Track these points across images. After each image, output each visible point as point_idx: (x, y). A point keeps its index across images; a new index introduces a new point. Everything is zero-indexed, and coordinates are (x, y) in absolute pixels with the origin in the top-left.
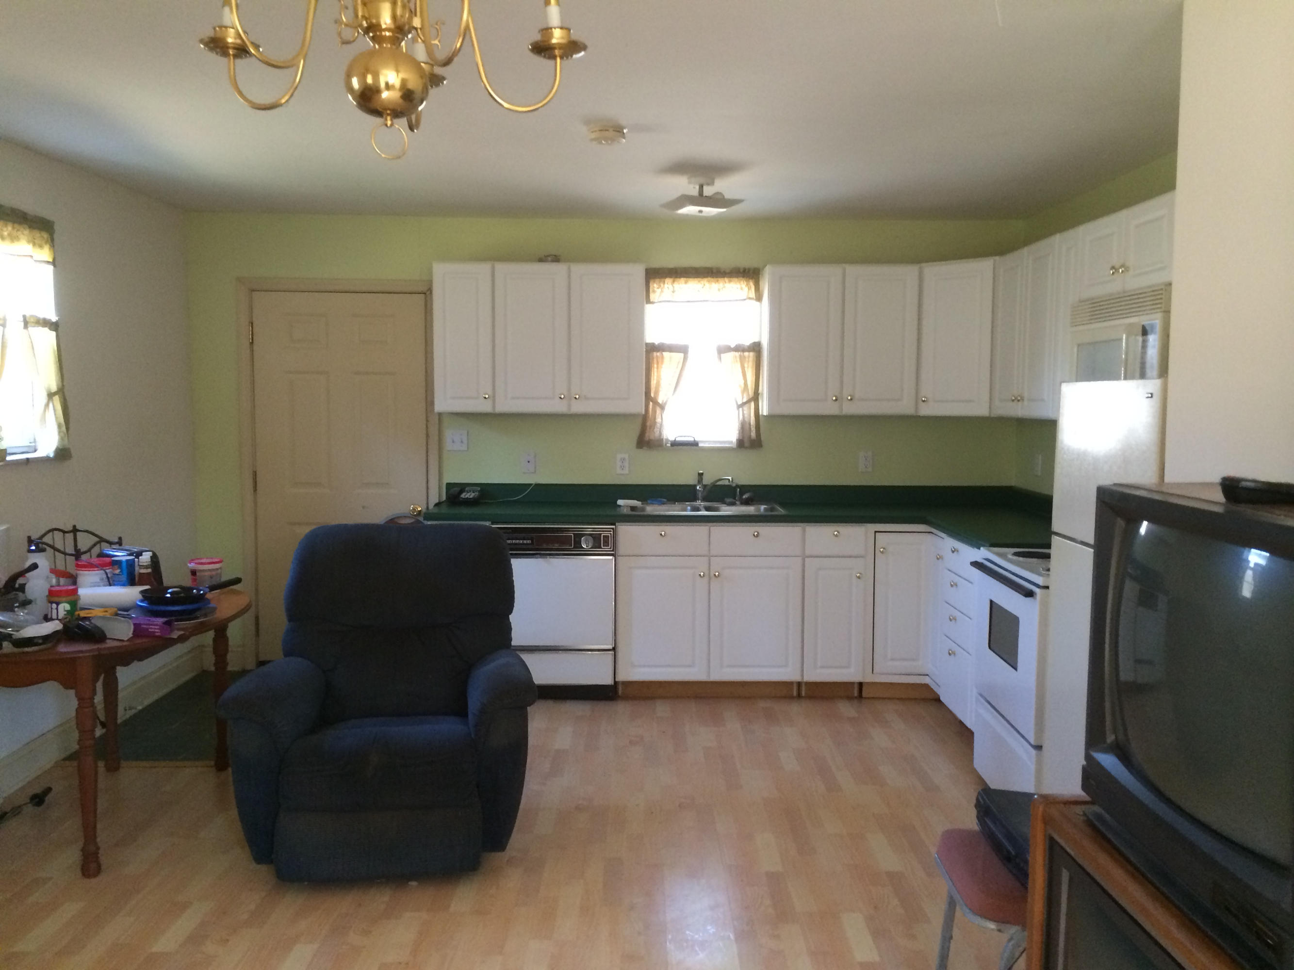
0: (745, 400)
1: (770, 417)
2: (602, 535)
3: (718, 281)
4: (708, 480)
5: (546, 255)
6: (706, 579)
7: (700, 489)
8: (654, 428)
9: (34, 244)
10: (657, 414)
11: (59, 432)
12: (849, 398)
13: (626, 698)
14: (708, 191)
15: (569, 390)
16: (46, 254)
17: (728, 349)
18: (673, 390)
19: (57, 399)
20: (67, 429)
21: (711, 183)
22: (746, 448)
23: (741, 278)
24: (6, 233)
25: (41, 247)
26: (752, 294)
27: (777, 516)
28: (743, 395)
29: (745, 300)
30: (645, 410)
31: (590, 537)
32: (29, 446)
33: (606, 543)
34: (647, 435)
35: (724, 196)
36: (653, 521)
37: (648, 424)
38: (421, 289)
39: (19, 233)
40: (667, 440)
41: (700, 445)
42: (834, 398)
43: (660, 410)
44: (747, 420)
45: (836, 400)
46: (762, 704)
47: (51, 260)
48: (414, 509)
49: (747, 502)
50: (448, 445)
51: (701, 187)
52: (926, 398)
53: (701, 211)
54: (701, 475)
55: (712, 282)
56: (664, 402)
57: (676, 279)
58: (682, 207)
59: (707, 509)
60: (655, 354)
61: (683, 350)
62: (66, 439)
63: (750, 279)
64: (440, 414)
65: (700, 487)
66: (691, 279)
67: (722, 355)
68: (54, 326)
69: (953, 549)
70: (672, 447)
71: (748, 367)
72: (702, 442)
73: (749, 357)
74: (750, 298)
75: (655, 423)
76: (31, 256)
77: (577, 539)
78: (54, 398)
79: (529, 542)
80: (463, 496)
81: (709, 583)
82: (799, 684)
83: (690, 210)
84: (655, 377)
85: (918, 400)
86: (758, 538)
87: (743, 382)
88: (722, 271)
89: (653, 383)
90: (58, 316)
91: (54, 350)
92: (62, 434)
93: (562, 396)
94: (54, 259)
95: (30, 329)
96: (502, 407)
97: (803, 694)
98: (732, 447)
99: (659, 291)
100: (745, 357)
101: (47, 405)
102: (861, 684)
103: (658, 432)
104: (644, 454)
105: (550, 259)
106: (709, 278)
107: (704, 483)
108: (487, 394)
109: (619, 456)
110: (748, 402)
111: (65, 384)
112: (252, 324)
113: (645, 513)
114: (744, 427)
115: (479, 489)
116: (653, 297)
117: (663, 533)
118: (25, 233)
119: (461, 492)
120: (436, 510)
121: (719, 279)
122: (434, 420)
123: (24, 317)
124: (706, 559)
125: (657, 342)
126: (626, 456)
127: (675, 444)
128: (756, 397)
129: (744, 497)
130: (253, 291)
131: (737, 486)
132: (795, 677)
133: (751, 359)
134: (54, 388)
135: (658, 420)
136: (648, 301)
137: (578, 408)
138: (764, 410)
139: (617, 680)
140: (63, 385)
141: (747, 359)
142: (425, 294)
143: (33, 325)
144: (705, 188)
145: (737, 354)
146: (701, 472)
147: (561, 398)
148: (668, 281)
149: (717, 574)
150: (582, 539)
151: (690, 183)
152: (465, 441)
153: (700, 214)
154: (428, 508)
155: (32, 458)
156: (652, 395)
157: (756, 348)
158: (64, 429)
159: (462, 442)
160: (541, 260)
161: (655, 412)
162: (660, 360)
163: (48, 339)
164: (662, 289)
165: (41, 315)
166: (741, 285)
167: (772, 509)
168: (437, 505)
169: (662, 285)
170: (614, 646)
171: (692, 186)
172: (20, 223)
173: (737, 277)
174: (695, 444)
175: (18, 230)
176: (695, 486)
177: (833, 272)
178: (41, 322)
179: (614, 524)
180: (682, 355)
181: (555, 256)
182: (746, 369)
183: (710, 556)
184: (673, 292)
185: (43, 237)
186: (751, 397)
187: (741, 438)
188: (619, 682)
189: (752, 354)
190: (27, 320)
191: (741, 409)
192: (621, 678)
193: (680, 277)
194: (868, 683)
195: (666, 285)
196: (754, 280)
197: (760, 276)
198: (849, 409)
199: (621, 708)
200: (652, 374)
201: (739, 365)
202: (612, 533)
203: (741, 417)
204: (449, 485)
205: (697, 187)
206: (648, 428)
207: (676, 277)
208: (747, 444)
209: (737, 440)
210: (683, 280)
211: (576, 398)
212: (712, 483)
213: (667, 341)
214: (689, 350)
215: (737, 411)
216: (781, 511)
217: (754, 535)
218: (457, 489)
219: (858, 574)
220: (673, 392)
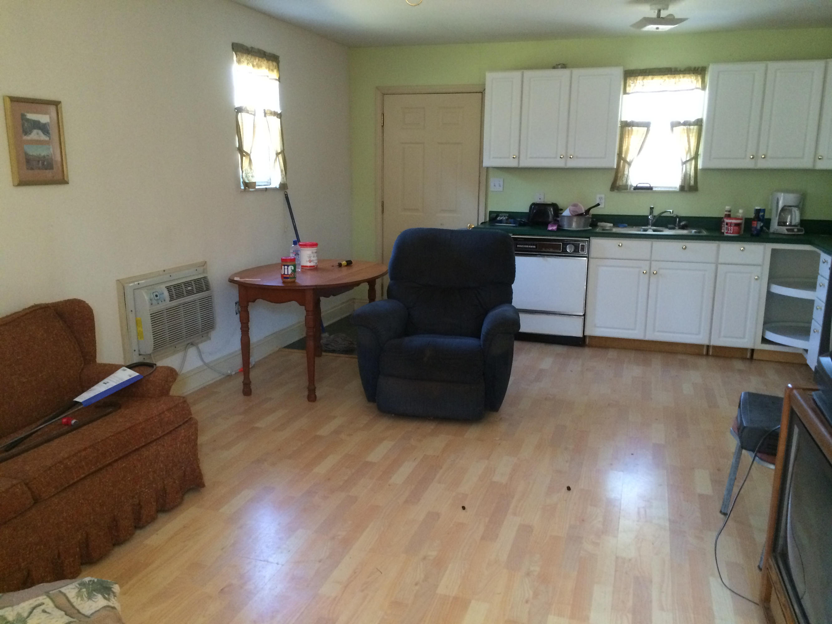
0: (688, 159)
1: (704, 170)
2: (580, 244)
3: (675, 77)
4: (656, 213)
5: (557, 64)
6: (647, 276)
7: (651, 218)
8: (623, 178)
9: (269, 69)
10: (626, 168)
11: (282, 174)
12: (763, 156)
13: (590, 346)
14: (664, 14)
15: (567, 152)
16: (275, 75)
17: (679, 124)
18: (638, 151)
19: (280, 156)
20: (286, 173)
21: (666, 8)
22: (686, 191)
23: (692, 74)
24: (255, 63)
25: (272, 70)
26: (699, 85)
27: (702, 236)
28: (687, 155)
29: (693, 89)
30: (617, 164)
31: (573, 245)
32: (267, 182)
33: (583, 249)
34: (618, 182)
35: (674, 17)
36: (616, 237)
37: (619, 175)
38: (478, 90)
39: (262, 63)
40: (631, 186)
41: (654, 189)
42: (751, 157)
43: (628, 165)
44: (688, 173)
45: (753, 158)
46: (680, 357)
47: (278, 78)
48: (470, 226)
49: (683, 228)
50: (492, 188)
51: (659, 11)
52: (822, 156)
53: (657, 28)
54: (652, 209)
55: (671, 77)
56: (631, 160)
57: (646, 77)
58: (645, 26)
59: (654, 231)
60: (627, 128)
61: (647, 125)
62: (285, 178)
63: (698, 74)
64: (488, 168)
65: (651, 217)
66: (656, 76)
67: (674, 128)
68: (280, 116)
69: (824, 261)
70: (635, 191)
71: (692, 136)
72: (656, 187)
73: (693, 129)
74: (697, 88)
75: (624, 174)
76: (268, 76)
77: (564, 246)
78: (279, 156)
79: (534, 247)
80: (498, 218)
81: (649, 278)
82: (708, 347)
83: (651, 28)
84: (626, 144)
85: (817, 157)
86: (685, 250)
87: (687, 146)
88: (678, 70)
89: (624, 148)
90: (281, 110)
91: (279, 129)
92: (283, 176)
93: (562, 157)
94: (279, 78)
95: (267, 117)
96: (524, 163)
97: (711, 353)
98: (676, 191)
99: (632, 85)
100: (690, 129)
101: (276, 160)
102: (753, 350)
103: (625, 180)
104: (615, 195)
105: (560, 66)
106: (669, 75)
107: (654, 215)
108: (515, 155)
109: (598, 196)
110: (691, 160)
111: (284, 148)
112: (383, 114)
113: (612, 232)
114: (686, 177)
115: (508, 215)
116: (628, 89)
117: (620, 244)
118: (264, 63)
119: (497, 216)
120: (482, 226)
121: (676, 75)
122: (484, 173)
123: (264, 110)
124: (648, 262)
125: (629, 120)
126: (603, 196)
127: (636, 188)
128: (696, 157)
129: (681, 224)
130: (384, 94)
131: (677, 217)
132: (705, 342)
133: (695, 131)
134: (279, 151)
135: (626, 172)
136: (625, 92)
137: (571, 164)
138: (700, 166)
139: (585, 334)
140: (284, 149)
141: (692, 131)
142: (482, 93)
143: (269, 115)
144: (662, 12)
145: (685, 127)
146: (652, 206)
147: (561, 158)
148: (640, 78)
149: (655, 272)
150: (567, 246)
151: (651, 9)
152: (502, 184)
153: (657, 30)
154: (478, 224)
155: (268, 188)
156: (623, 156)
157: (699, 123)
158: (284, 172)
159: (500, 186)
160: (554, 68)
161: (624, 167)
162: (630, 133)
163: (276, 123)
164: (635, 84)
165: (273, 110)
166: (691, 79)
167: (699, 232)
168: (482, 223)
169: (635, 81)
170: (584, 314)
171: (653, 11)
172: (262, 58)
173: (689, 73)
174: (650, 188)
175: (261, 61)
176: (647, 216)
177: (759, 67)
178: (273, 113)
179: (589, 238)
180: (646, 128)
181: (564, 64)
182: (691, 138)
183: (650, 260)
184: (643, 85)
185: (273, 65)
186: (692, 157)
187: (683, 185)
188: (587, 336)
189: (696, 127)
190: (266, 112)
191: (684, 165)
192: (587, 333)
193: (648, 75)
194: (758, 350)
195: (638, 81)
196: (701, 75)
197: (706, 72)
198: (762, 164)
199: (587, 351)
200: (624, 142)
201: (686, 135)
202: (587, 243)
203: (684, 170)
204: (491, 212)
205: (656, 11)
206: (619, 177)
207: (646, 75)
208: (686, 189)
209: (680, 186)
210: (650, 77)
211: (570, 158)
212: (658, 215)
213: (636, 119)
214: (651, 125)
215: (681, 167)
216: (704, 233)
217: (683, 248)
218: (495, 215)
219: (756, 276)
220: (637, 154)
